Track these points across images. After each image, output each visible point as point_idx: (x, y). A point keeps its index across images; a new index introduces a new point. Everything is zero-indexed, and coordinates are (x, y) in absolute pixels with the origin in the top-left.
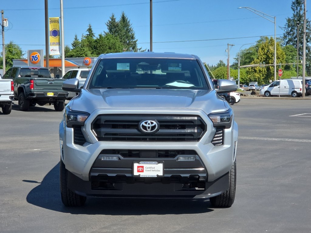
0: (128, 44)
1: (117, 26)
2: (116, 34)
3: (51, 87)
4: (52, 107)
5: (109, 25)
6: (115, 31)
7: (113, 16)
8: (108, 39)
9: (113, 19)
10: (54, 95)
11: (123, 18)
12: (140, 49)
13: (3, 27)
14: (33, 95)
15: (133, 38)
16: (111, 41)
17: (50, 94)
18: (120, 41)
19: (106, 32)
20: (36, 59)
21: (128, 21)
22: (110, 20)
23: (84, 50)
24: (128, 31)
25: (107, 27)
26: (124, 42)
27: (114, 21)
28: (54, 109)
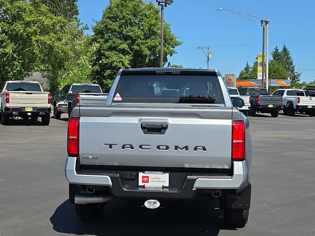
0: (288, 69)
1: (280, 55)
2: (279, 61)
3: (271, 101)
4: (270, 115)
5: (273, 54)
6: (278, 59)
7: (277, 47)
8: (273, 65)
9: (277, 50)
10: (273, 106)
11: (285, 49)
12: (297, 73)
13: (208, 58)
14: (260, 106)
15: (291, 64)
16: (276, 67)
17: (271, 106)
18: (283, 67)
19: (271, 60)
20: (230, 80)
21: (288, 51)
22: (275, 51)
23: (255, 73)
24: (289, 58)
25: (272, 56)
26: (285, 67)
27: (278, 51)
28: (271, 116)
